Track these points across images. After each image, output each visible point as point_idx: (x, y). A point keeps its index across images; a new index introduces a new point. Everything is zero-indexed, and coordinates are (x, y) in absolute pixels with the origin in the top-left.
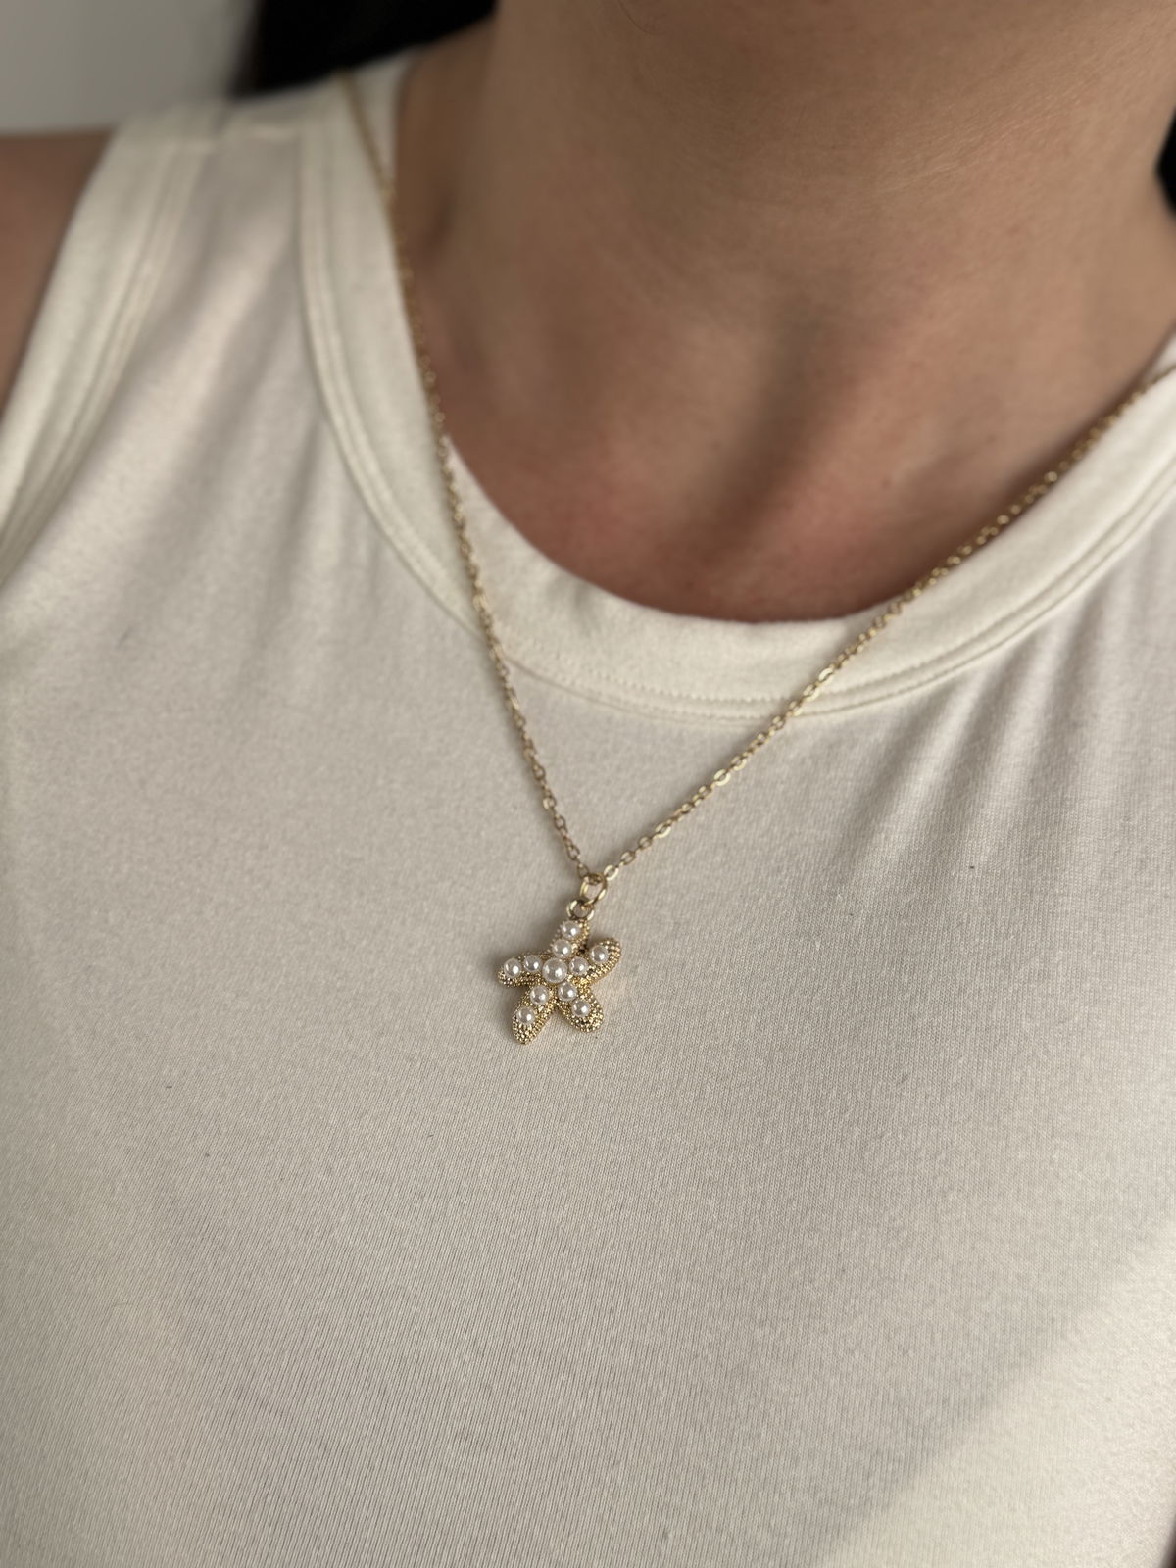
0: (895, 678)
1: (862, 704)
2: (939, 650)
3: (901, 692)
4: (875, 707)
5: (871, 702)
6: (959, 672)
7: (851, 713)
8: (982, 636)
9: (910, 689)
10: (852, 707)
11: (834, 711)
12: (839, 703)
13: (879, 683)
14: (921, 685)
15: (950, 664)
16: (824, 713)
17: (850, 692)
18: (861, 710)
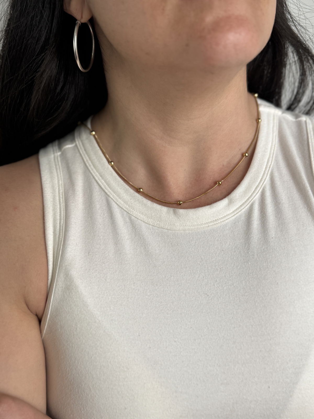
6: (253, 200)
8: (254, 192)
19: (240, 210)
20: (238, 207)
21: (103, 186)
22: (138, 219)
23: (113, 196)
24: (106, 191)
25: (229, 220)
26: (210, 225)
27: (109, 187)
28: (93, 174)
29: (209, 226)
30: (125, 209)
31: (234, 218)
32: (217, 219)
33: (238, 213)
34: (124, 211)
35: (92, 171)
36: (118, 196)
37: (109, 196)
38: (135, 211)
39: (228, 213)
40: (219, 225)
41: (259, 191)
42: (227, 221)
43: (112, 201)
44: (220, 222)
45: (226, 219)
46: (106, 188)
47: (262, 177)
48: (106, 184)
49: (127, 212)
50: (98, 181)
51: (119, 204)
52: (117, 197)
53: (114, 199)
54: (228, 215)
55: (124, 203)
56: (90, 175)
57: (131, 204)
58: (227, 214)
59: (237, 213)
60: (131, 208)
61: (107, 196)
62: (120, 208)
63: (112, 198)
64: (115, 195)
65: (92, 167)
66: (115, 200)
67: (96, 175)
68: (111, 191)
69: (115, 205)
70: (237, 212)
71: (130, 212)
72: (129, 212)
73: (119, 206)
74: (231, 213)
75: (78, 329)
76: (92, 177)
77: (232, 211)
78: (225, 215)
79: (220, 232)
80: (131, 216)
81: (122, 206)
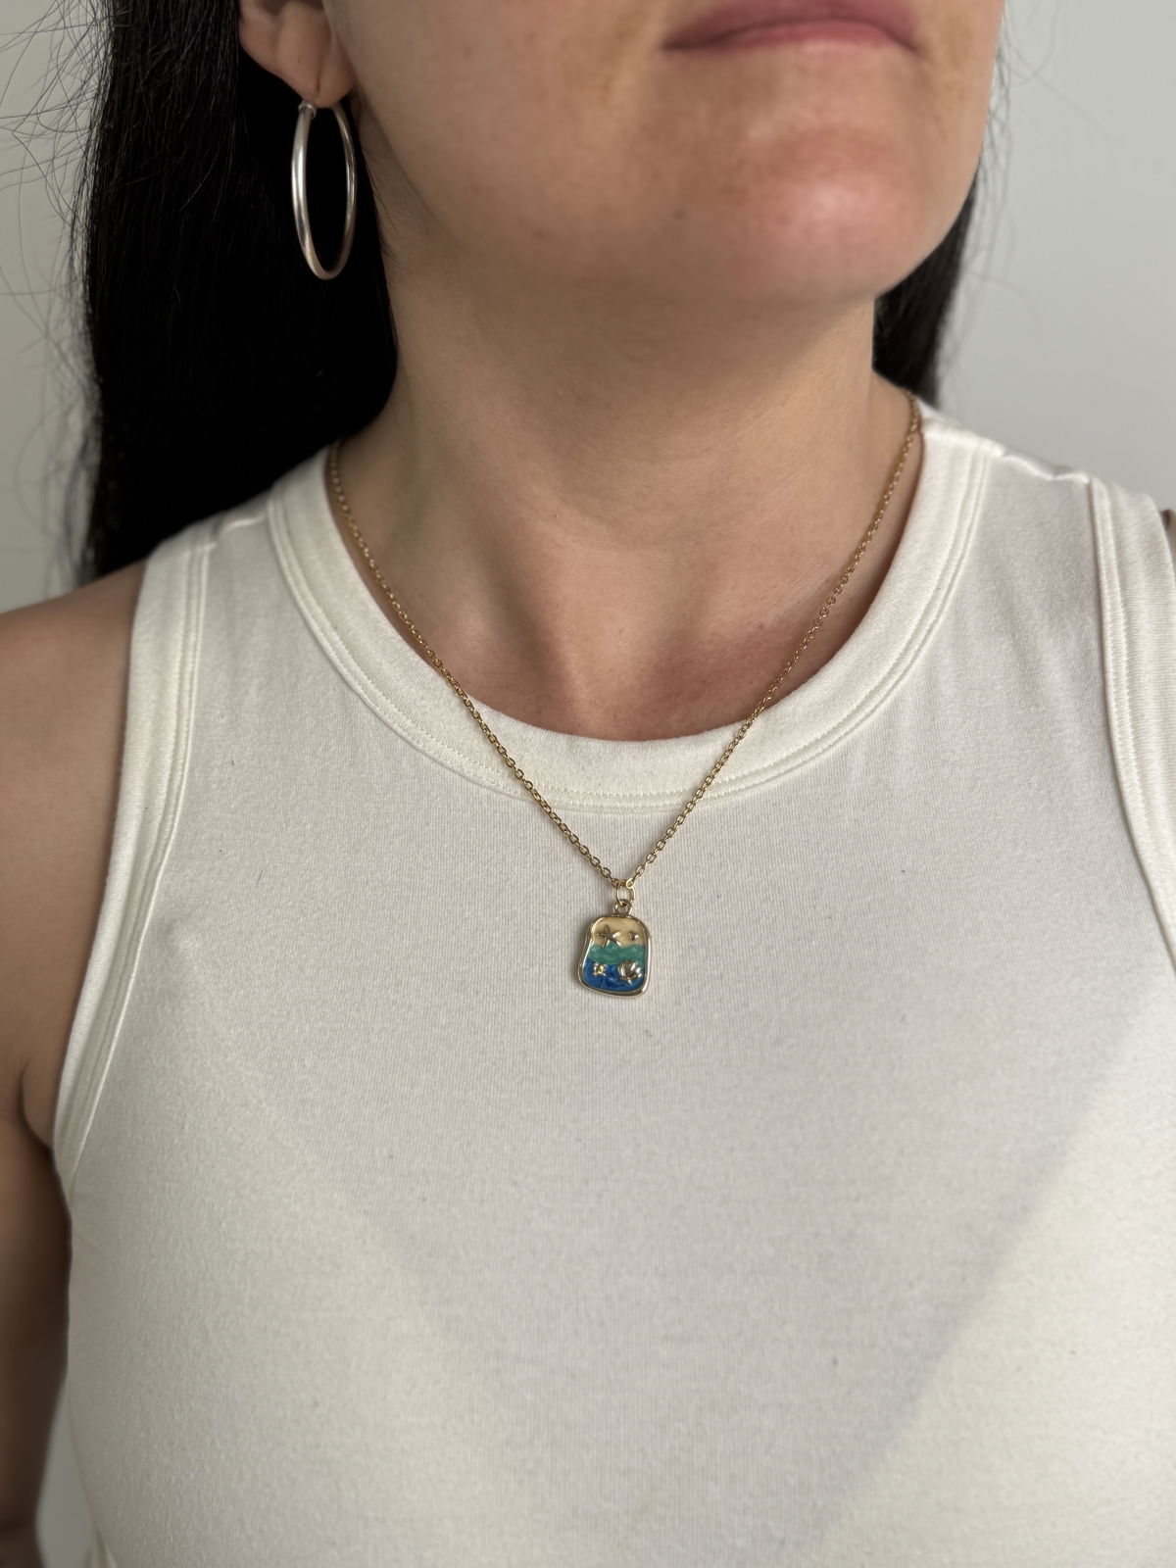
0: (806, 749)
1: (786, 772)
2: (834, 724)
3: (812, 758)
4: (797, 773)
5: (791, 770)
7: (780, 781)
9: (818, 754)
10: (780, 775)
11: (768, 781)
12: (769, 776)
13: (795, 756)
14: (824, 751)
15: (842, 733)
16: (762, 783)
17: (776, 765)
18: (787, 777)
21: (333, 655)
22: (441, 764)
23: (365, 687)
24: (344, 671)
25: (757, 791)
27: (353, 657)
28: (306, 612)
35: (302, 604)
37: (350, 688)
41: (877, 706)
43: (360, 704)
46: (342, 662)
47: (898, 659)
48: (343, 647)
50: (320, 635)
52: (377, 691)
54: (757, 773)
60: (422, 729)
61: (345, 687)
65: (304, 587)
67: (313, 617)
71: (418, 742)
75: (187, 1127)
76: (301, 623)
78: (746, 772)
80: (418, 755)
81: (390, 721)
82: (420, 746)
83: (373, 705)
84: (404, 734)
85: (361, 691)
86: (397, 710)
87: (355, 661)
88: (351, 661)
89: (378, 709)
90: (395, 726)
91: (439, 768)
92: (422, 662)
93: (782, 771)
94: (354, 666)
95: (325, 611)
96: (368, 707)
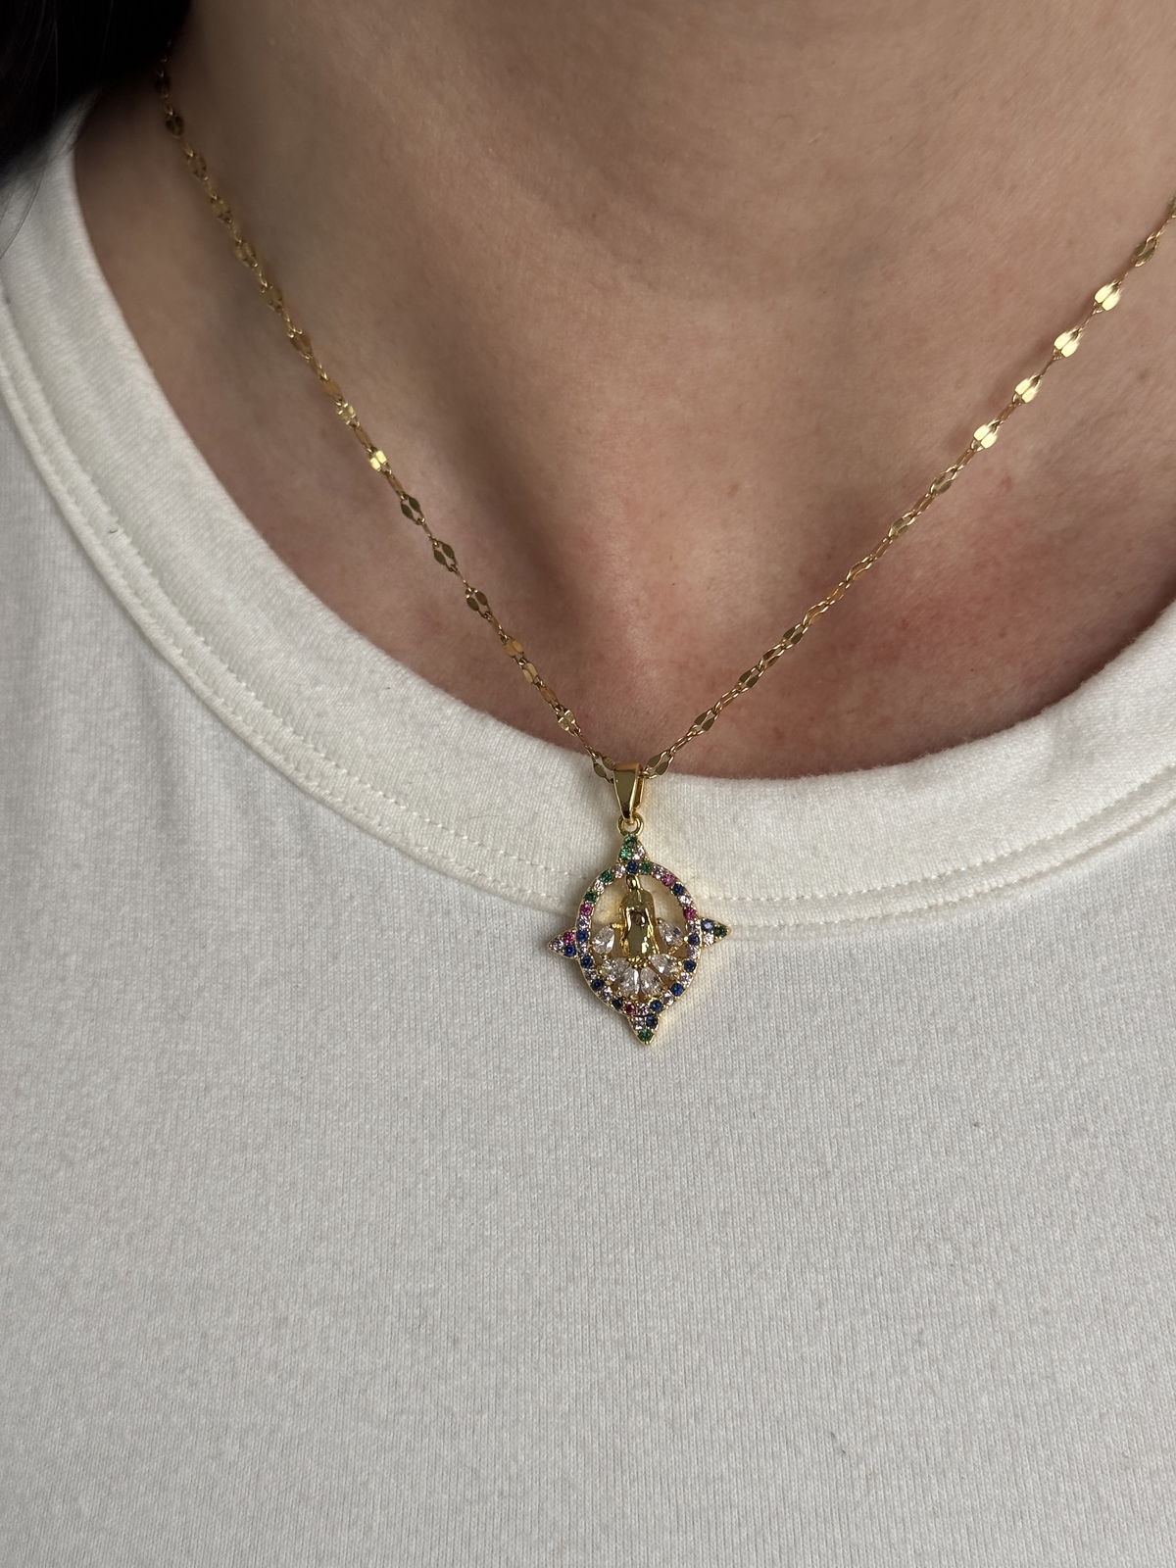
19: (1134, 817)
20: (1120, 793)
21: (116, 578)
22: (362, 828)
23: (188, 652)
24: (142, 615)
25: (1044, 887)
26: (896, 907)
27: (161, 585)
28: (54, 480)
29: (886, 917)
30: (268, 751)
31: (1083, 871)
32: (956, 872)
33: (1118, 837)
34: (258, 764)
35: (43, 461)
36: (224, 652)
37: (156, 652)
38: (345, 771)
39: (1044, 833)
40: (968, 916)
42: (1026, 895)
43: (179, 688)
44: (977, 895)
45: (1023, 881)
46: (136, 594)
48: (139, 561)
49: (282, 774)
50: (87, 534)
51: (226, 711)
52: (215, 660)
53: (190, 673)
54: (1044, 847)
55: (265, 706)
56: (33, 486)
57: (319, 715)
58: (1034, 840)
59: (1108, 843)
60: (316, 749)
61: (144, 651)
62: (236, 746)
63: (177, 672)
64: (206, 643)
65: (49, 425)
66: (198, 683)
67: (71, 492)
68: (173, 613)
69: (203, 719)
70: (1114, 830)
71: (307, 777)
72: (301, 779)
73: (226, 726)
74: (1061, 839)
76: (43, 505)
77: (1070, 823)
78: (1019, 846)
79: (973, 969)
80: (308, 804)
81: (246, 730)
82: (313, 786)
83: (207, 692)
84: (278, 759)
85: (180, 662)
86: (258, 704)
87: (167, 593)
88: (157, 594)
89: (218, 702)
90: (258, 741)
91: (354, 834)
92: (312, 599)
93: (1097, 840)
94: (165, 605)
95: (95, 479)
96: (198, 698)
